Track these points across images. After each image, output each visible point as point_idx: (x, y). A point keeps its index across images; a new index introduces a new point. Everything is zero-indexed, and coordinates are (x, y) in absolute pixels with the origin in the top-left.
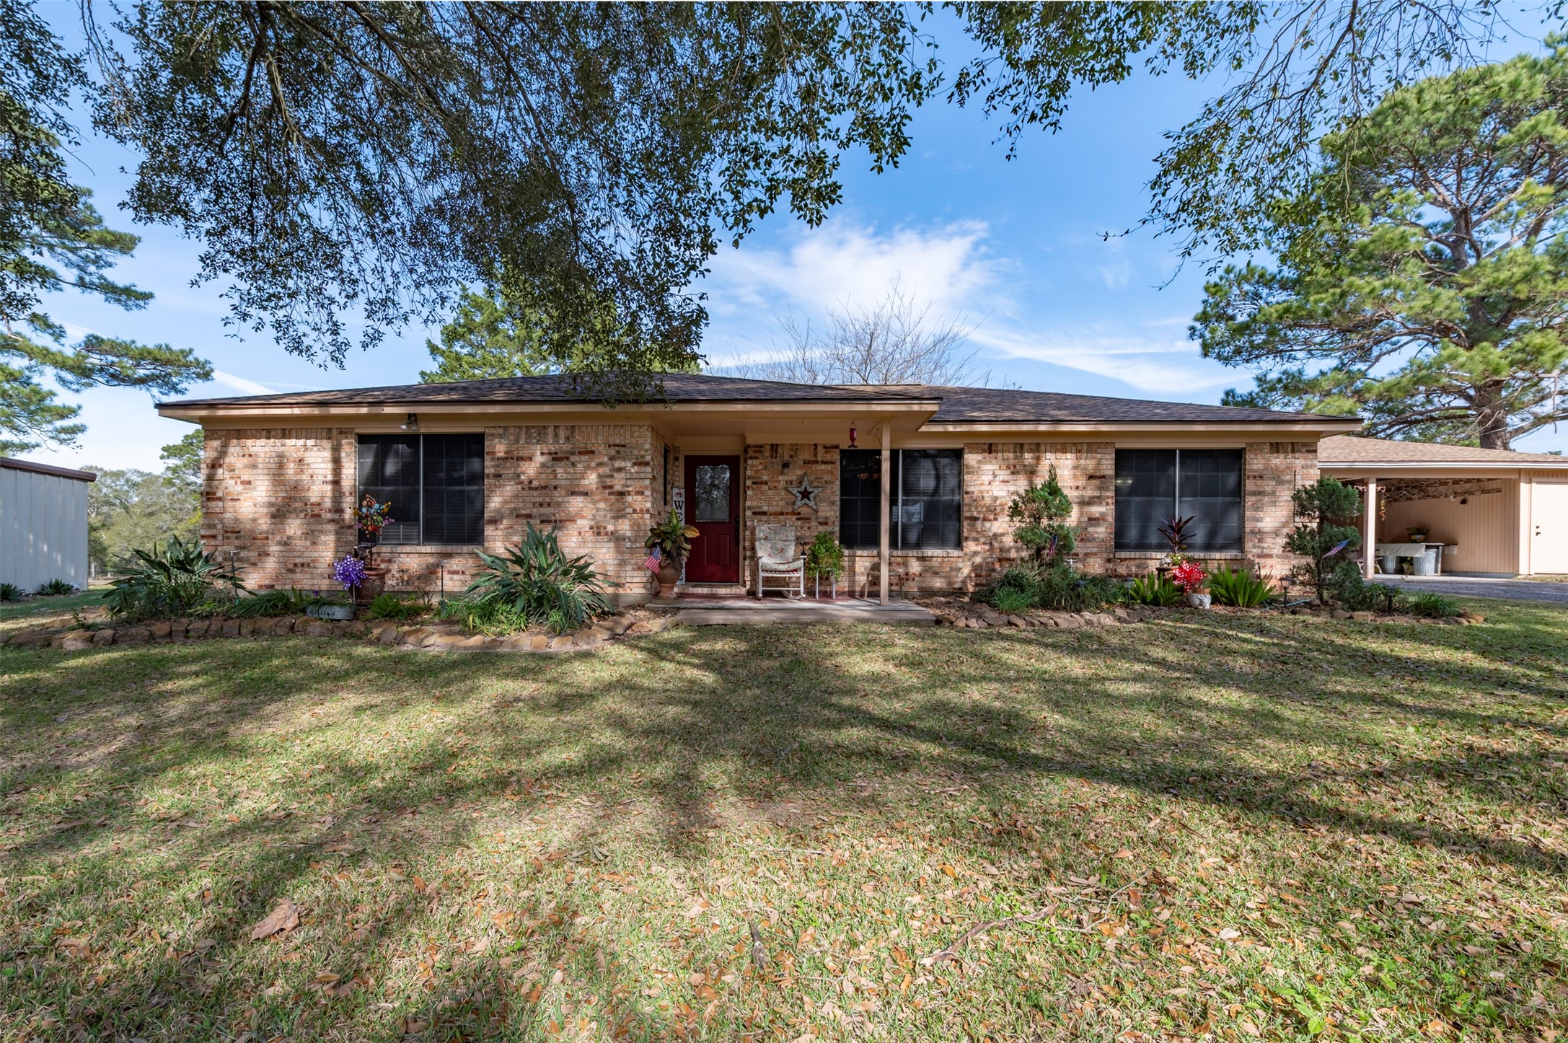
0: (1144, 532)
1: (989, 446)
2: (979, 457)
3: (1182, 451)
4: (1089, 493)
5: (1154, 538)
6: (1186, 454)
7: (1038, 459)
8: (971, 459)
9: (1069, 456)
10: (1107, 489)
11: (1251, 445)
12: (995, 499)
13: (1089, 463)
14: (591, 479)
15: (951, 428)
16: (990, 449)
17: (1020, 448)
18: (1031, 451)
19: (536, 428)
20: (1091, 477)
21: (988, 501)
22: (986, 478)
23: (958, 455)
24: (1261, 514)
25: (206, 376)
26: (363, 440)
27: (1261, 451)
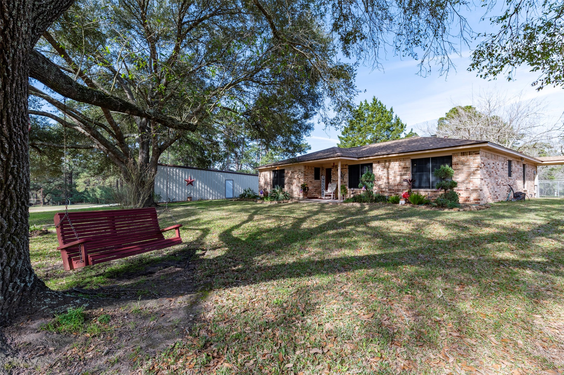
0: (420, 183)
1: (378, 161)
2: (376, 165)
3: (432, 158)
4: (403, 173)
5: (423, 185)
6: (433, 158)
7: (390, 164)
8: (374, 165)
9: (398, 162)
10: (408, 171)
11: (454, 154)
12: (380, 175)
13: (402, 164)
14: (296, 176)
15: (365, 159)
16: (379, 162)
17: (386, 161)
18: (388, 162)
19: (290, 168)
20: (404, 168)
21: (378, 176)
22: (378, 170)
23: (371, 165)
24: (458, 176)
25: (310, 149)
26: (273, 171)
27: (458, 155)
